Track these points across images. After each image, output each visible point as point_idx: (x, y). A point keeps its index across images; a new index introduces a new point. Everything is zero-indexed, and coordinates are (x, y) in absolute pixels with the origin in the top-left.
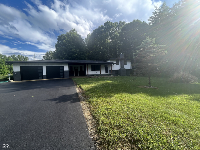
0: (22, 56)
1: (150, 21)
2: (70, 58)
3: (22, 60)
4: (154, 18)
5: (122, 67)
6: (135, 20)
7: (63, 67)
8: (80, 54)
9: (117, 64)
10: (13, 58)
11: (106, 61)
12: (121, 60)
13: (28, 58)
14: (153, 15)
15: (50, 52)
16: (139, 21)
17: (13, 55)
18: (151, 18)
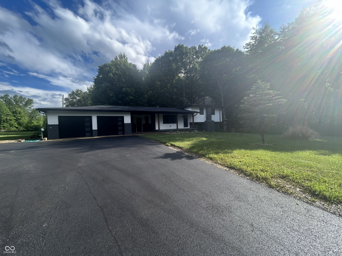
0: (21, 97)
1: (247, 48)
2: (120, 102)
3: (21, 104)
4: (252, 44)
5: (208, 117)
6: (225, 47)
7: (123, 117)
8: (136, 96)
9: (201, 113)
10: (5, 101)
11: (183, 109)
12: (207, 107)
13: (32, 100)
14: (252, 41)
15: (78, 91)
16: (231, 48)
17: (5, 96)
18: (248, 45)
